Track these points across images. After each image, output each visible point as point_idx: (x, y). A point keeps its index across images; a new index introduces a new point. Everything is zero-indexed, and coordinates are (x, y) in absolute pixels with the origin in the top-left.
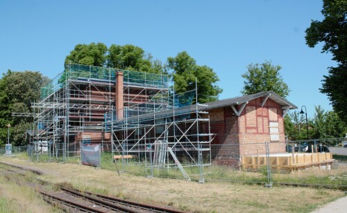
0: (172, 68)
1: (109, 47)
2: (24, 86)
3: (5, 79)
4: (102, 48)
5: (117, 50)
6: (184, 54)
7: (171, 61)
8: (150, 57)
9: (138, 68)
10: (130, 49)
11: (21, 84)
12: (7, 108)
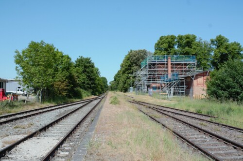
0: (214, 45)
1: (177, 36)
2: (138, 58)
3: (129, 54)
4: (173, 38)
5: (181, 38)
6: (220, 36)
7: (212, 41)
8: (201, 39)
9: (191, 48)
10: (187, 37)
11: (136, 57)
12: (130, 69)
